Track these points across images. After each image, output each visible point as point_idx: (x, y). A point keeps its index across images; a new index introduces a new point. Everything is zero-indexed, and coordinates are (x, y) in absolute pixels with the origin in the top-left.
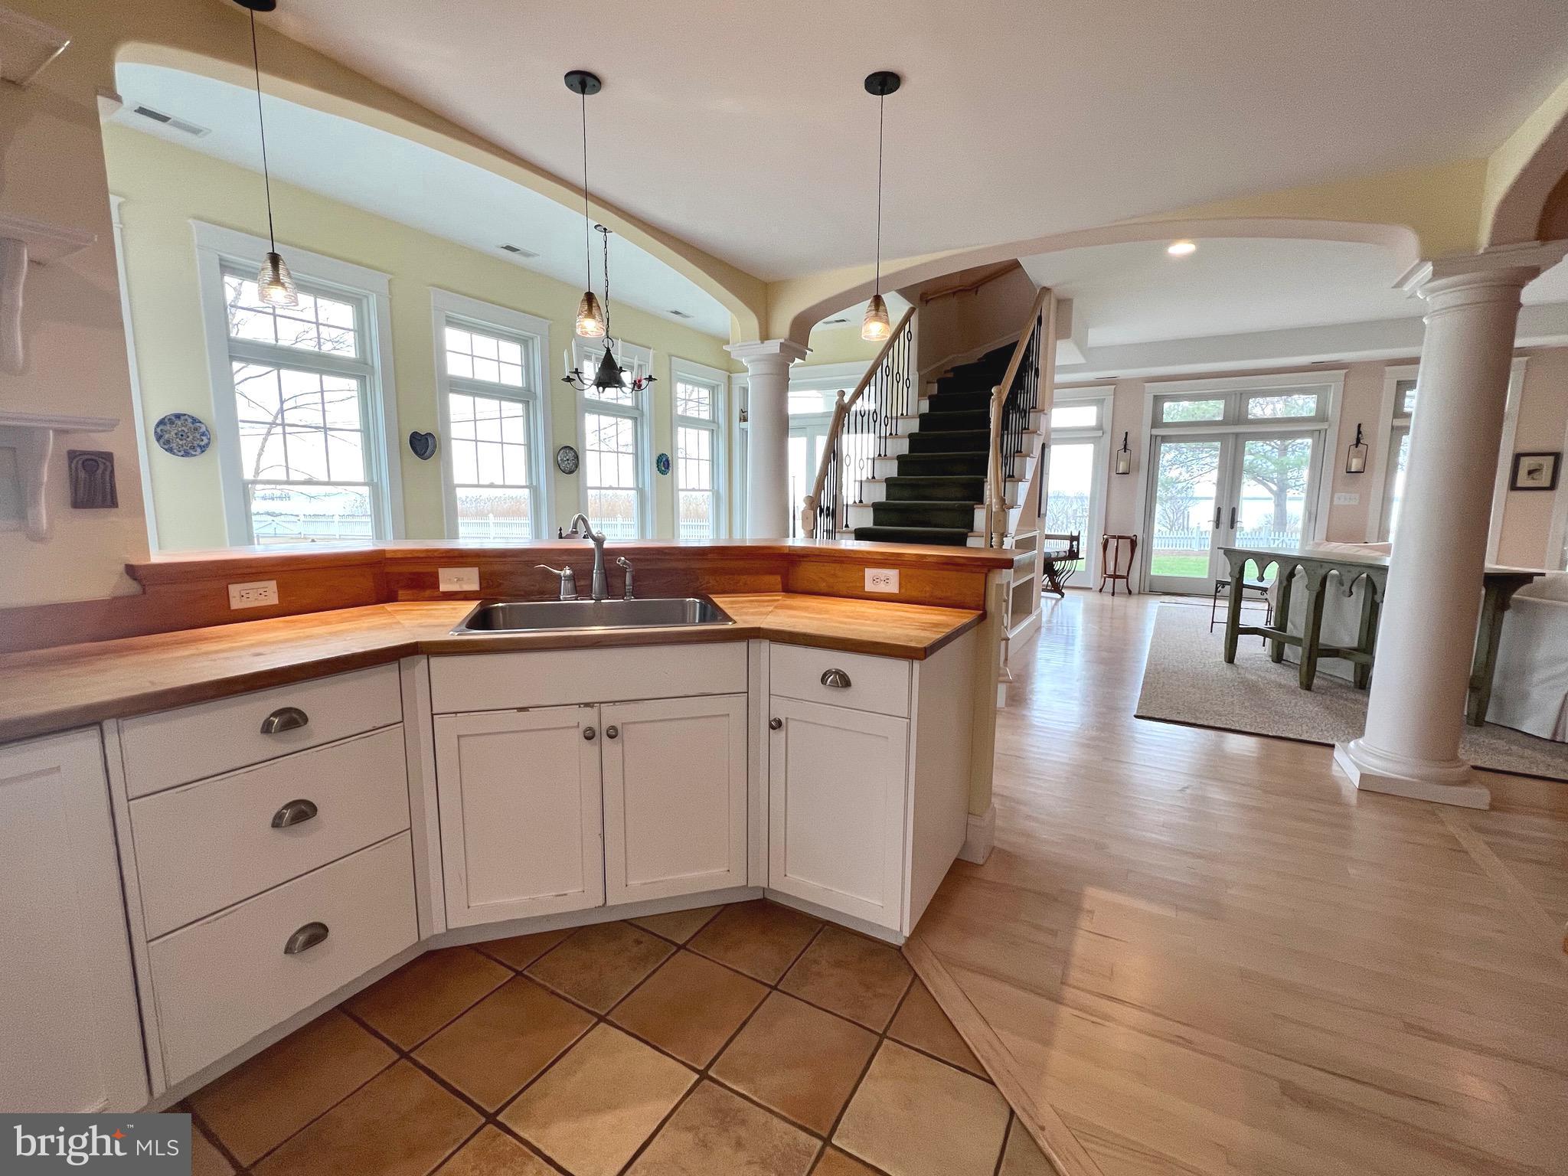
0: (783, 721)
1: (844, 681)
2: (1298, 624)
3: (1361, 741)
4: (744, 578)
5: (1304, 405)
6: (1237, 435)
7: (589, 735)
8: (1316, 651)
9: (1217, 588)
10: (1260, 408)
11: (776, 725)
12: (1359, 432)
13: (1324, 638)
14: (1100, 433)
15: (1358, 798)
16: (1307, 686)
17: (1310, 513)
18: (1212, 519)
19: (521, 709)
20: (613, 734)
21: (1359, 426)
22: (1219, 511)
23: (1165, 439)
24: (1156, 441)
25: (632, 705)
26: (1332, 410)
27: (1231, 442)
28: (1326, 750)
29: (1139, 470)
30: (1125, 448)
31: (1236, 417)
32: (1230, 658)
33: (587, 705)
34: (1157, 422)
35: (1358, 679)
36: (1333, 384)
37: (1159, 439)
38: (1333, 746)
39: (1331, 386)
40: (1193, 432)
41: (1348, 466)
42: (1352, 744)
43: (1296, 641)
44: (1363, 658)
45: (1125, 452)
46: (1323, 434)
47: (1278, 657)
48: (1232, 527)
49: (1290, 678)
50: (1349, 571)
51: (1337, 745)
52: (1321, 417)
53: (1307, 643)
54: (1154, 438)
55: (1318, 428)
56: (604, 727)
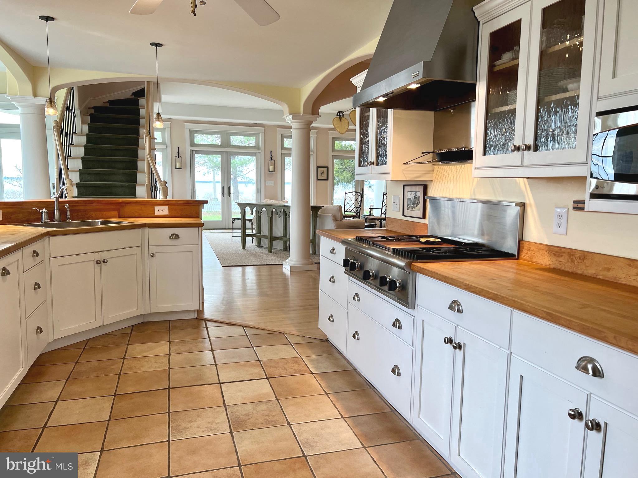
0: (155, 254)
1: (177, 237)
2: (265, 231)
3: (289, 258)
4: (105, 213)
5: (252, 141)
6: (227, 152)
7: (98, 262)
8: (272, 239)
9: (232, 221)
10: (236, 140)
11: (153, 255)
12: (271, 155)
13: (274, 235)
14: (165, 147)
15: (291, 274)
16: (271, 252)
17: (258, 190)
18: (221, 192)
19: (76, 255)
20: (105, 262)
21: (271, 152)
22: (223, 188)
23: (197, 152)
24: (193, 153)
25: (109, 252)
26: (261, 144)
27: (225, 155)
28: (281, 265)
29: (186, 167)
30: (178, 156)
31: (226, 144)
32: (244, 247)
33: (96, 252)
34: (192, 144)
35: (284, 248)
36: (261, 133)
37: (194, 152)
38: (282, 264)
39: (260, 134)
40: (208, 150)
41: (269, 169)
42: (287, 260)
43: (265, 237)
44: (285, 239)
45: (179, 157)
46: (259, 154)
47: (259, 245)
48: (229, 196)
49: (266, 251)
50: (279, 209)
51: (284, 263)
52: (257, 147)
53: (269, 237)
54: (191, 151)
55: (258, 152)
56: (102, 260)
